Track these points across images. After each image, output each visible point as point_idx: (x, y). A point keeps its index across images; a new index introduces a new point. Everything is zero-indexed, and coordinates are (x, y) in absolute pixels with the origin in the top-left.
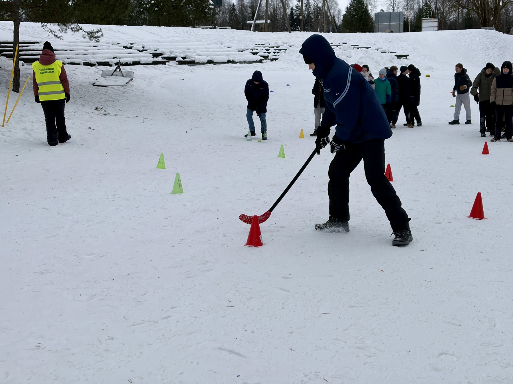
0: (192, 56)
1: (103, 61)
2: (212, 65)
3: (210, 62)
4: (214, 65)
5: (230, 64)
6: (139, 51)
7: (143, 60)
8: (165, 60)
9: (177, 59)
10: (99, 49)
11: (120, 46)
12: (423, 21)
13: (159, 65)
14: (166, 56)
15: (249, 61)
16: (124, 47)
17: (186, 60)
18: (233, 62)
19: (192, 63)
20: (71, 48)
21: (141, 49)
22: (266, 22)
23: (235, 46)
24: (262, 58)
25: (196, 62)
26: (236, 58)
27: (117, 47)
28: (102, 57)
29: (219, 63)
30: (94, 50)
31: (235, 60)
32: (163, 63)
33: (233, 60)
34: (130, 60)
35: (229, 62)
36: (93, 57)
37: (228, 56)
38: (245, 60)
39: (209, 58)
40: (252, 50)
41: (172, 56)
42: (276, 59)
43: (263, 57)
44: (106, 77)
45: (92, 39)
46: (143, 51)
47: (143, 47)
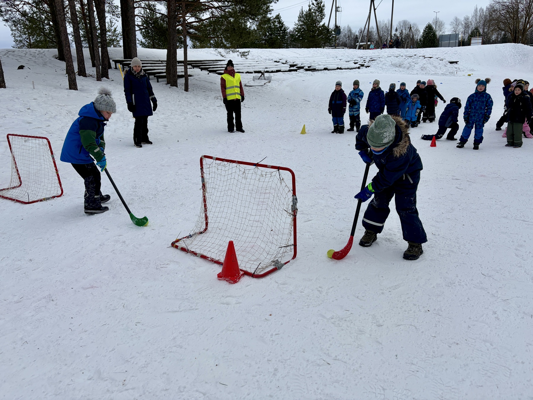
0: (315, 66)
1: (258, 70)
2: (327, 71)
3: (326, 69)
5: (339, 70)
6: (283, 63)
7: (283, 69)
9: (305, 68)
10: (259, 63)
11: (273, 61)
12: (472, 39)
13: (292, 72)
14: (298, 66)
15: (351, 68)
16: (275, 62)
17: (310, 68)
18: (341, 69)
19: (314, 70)
20: (241, 63)
22: (367, 44)
23: (345, 59)
24: (360, 66)
25: (316, 69)
27: (271, 62)
28: (258, 68)
29: (331, 69)
30: (255, 64)
31: (342, 67)
32: (296, 70)
33: (340, 67)
34: (275, 69)
35: (338, 68)
36: (252, 68)
37: (338, 65)
38: (348, 67)
39: (325, 67)
40: (355, 61)
41: (302, 66)
42: (369, 66)
44: (255, 80)
45: (242, 56)
46: (285, 63)
47: (286, 61)
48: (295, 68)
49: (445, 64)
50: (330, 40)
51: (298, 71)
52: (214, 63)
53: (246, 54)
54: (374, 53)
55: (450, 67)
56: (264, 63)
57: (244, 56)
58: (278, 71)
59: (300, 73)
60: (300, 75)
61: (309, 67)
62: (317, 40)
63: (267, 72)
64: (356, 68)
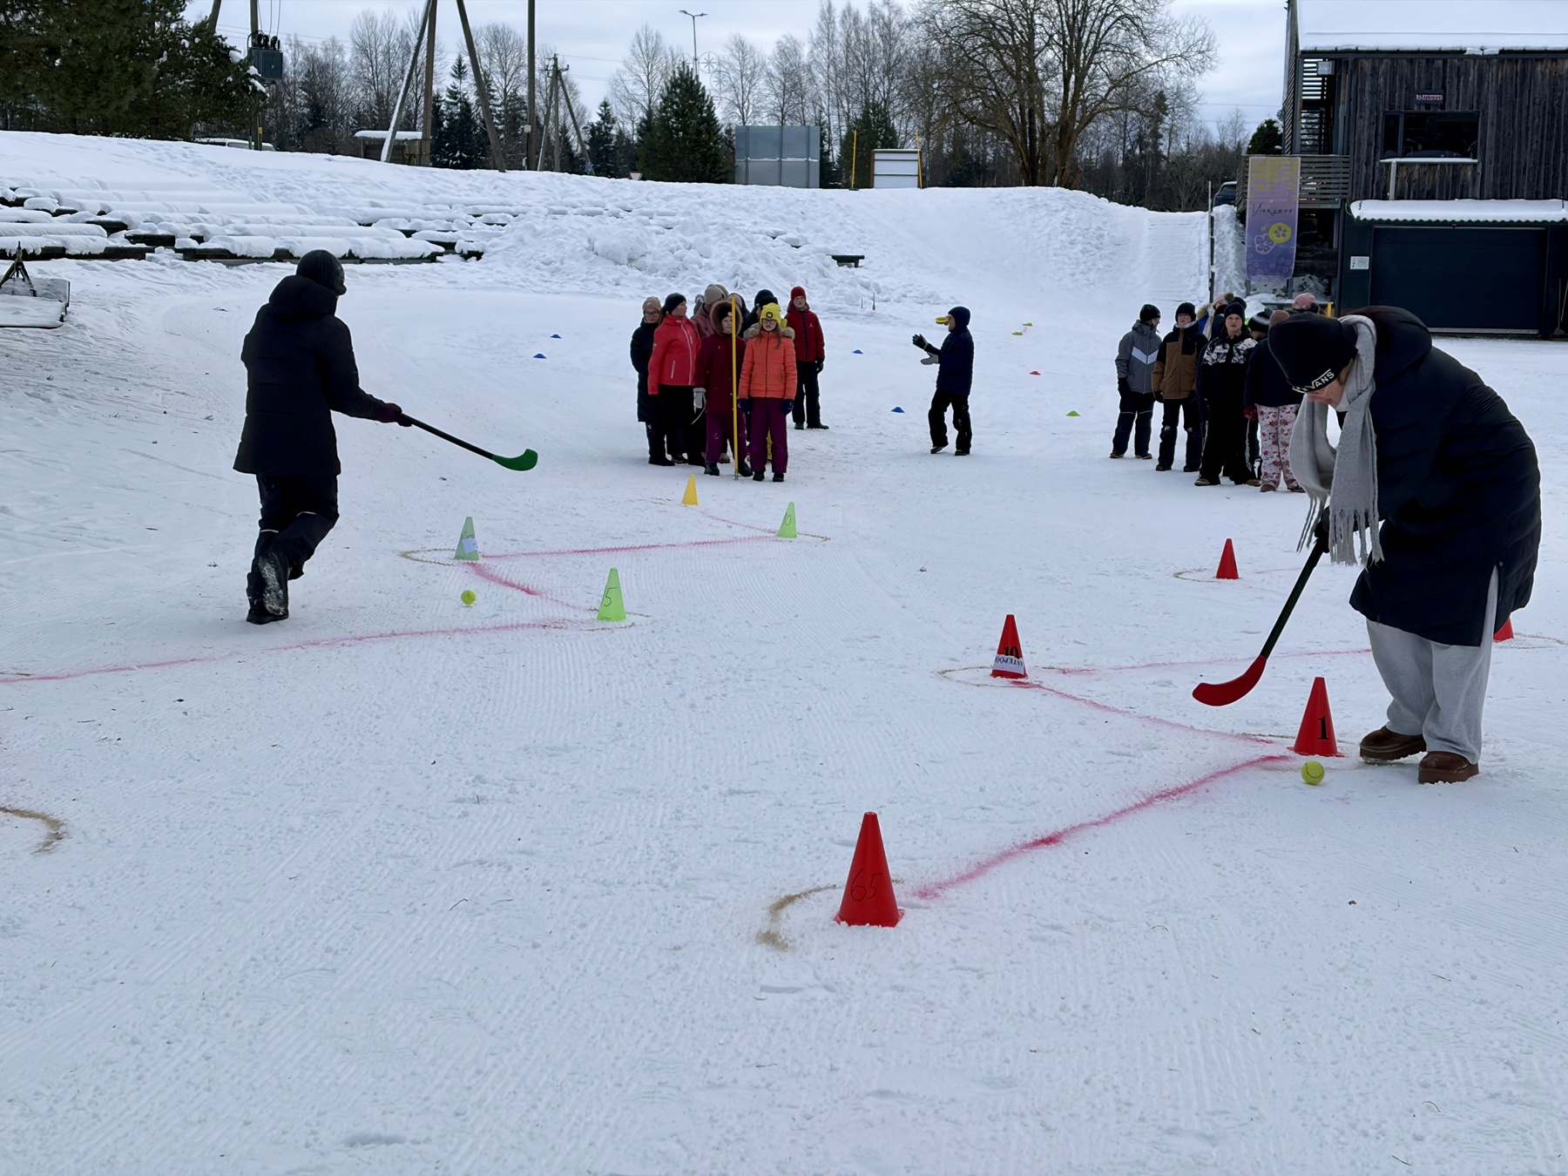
0: (221, 234)
3: (280, 255)
6: (51, 213)
7: (76, 243)
8: (144, 246)
9: (179, 244)
12: (877, 156)
13: (126, 260)
14: (143, 232)
15: (399, 256)
17: (203, 246)
19: (226, 256)
21: (54, 207)
24: (437, 248)
25: (239, 253)
26: (362, 248)
31: (356, 252)
32: (139, 255)
33: (350, 251)
34: (34, 243)
38: (384, 254)
39: (279, 244)
41: (160, 232)
42: (478, 255)
43: (440, 244)
46: (59, 213)
48: (119, 240)
49: (819, 264)
51: (147, 255)
54: (479, 190)
55: (842, 281)
58: (51, 254)
59: (168, 270)
60: (174, 281)
61: (200, 239)
64: (421, 260)
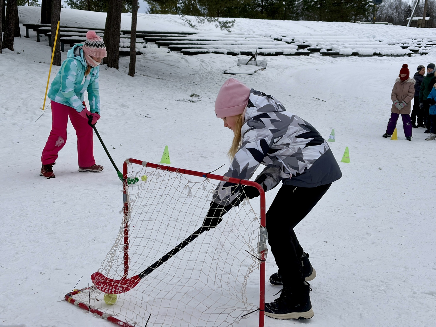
1: (246, 51)
2: (357, 57)
3: (355, 54)
4: (358, 57)
5: (376, 57)
6: (287, 43)
7: (286, 51)
8: (309, 51)
9: (321, 51)
10: (249, 40)
11: (271, 38)
13: (301, 56)
14: (311, 47)
15: (397, 54)
16: (275, 39)
17: (330, 52)
18: (380, 55)
19: (337, 55)
20: (222, 39)
21: (290, 41)
22: (424, 19)
25: (340, 53)
26: (383, 52)
27: (269, 39)
28: (248, 47)
29: (364, 55)
30: (243, 41)
31: (381, 53)
32: (307, 54)
33: (380, 53)
34: (273, 51)
35: (375, 54)
36: (239, 47)
37: (375, 48)
38: (392, 53)
39: (354, 51)
40: (403, 44)
41: (318, 48)
42: (426, 54)
43: (413, 51)
44: (240, 66)
45: (223, 28)
46: (291, 43)
47: (293, 40)
48: (306, 50)
50: (365, 10)
51: (310, 55)
52: (179, 37)
53: (229, 25)
56: (258, 40)
57: (226, 27)
58: (278, 54)
61: (328, 50)
62: (344, 10)
63: (261, 54)
